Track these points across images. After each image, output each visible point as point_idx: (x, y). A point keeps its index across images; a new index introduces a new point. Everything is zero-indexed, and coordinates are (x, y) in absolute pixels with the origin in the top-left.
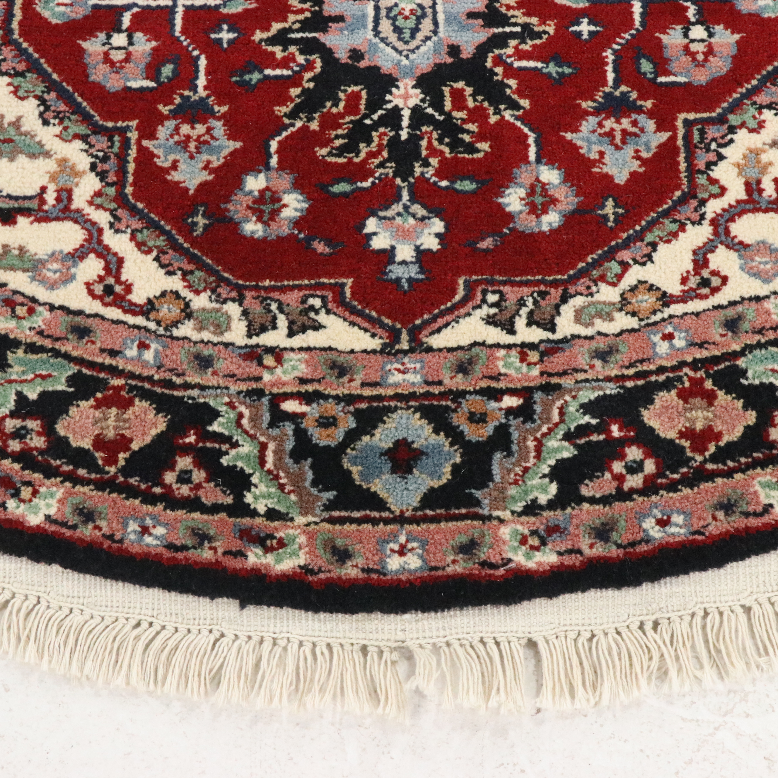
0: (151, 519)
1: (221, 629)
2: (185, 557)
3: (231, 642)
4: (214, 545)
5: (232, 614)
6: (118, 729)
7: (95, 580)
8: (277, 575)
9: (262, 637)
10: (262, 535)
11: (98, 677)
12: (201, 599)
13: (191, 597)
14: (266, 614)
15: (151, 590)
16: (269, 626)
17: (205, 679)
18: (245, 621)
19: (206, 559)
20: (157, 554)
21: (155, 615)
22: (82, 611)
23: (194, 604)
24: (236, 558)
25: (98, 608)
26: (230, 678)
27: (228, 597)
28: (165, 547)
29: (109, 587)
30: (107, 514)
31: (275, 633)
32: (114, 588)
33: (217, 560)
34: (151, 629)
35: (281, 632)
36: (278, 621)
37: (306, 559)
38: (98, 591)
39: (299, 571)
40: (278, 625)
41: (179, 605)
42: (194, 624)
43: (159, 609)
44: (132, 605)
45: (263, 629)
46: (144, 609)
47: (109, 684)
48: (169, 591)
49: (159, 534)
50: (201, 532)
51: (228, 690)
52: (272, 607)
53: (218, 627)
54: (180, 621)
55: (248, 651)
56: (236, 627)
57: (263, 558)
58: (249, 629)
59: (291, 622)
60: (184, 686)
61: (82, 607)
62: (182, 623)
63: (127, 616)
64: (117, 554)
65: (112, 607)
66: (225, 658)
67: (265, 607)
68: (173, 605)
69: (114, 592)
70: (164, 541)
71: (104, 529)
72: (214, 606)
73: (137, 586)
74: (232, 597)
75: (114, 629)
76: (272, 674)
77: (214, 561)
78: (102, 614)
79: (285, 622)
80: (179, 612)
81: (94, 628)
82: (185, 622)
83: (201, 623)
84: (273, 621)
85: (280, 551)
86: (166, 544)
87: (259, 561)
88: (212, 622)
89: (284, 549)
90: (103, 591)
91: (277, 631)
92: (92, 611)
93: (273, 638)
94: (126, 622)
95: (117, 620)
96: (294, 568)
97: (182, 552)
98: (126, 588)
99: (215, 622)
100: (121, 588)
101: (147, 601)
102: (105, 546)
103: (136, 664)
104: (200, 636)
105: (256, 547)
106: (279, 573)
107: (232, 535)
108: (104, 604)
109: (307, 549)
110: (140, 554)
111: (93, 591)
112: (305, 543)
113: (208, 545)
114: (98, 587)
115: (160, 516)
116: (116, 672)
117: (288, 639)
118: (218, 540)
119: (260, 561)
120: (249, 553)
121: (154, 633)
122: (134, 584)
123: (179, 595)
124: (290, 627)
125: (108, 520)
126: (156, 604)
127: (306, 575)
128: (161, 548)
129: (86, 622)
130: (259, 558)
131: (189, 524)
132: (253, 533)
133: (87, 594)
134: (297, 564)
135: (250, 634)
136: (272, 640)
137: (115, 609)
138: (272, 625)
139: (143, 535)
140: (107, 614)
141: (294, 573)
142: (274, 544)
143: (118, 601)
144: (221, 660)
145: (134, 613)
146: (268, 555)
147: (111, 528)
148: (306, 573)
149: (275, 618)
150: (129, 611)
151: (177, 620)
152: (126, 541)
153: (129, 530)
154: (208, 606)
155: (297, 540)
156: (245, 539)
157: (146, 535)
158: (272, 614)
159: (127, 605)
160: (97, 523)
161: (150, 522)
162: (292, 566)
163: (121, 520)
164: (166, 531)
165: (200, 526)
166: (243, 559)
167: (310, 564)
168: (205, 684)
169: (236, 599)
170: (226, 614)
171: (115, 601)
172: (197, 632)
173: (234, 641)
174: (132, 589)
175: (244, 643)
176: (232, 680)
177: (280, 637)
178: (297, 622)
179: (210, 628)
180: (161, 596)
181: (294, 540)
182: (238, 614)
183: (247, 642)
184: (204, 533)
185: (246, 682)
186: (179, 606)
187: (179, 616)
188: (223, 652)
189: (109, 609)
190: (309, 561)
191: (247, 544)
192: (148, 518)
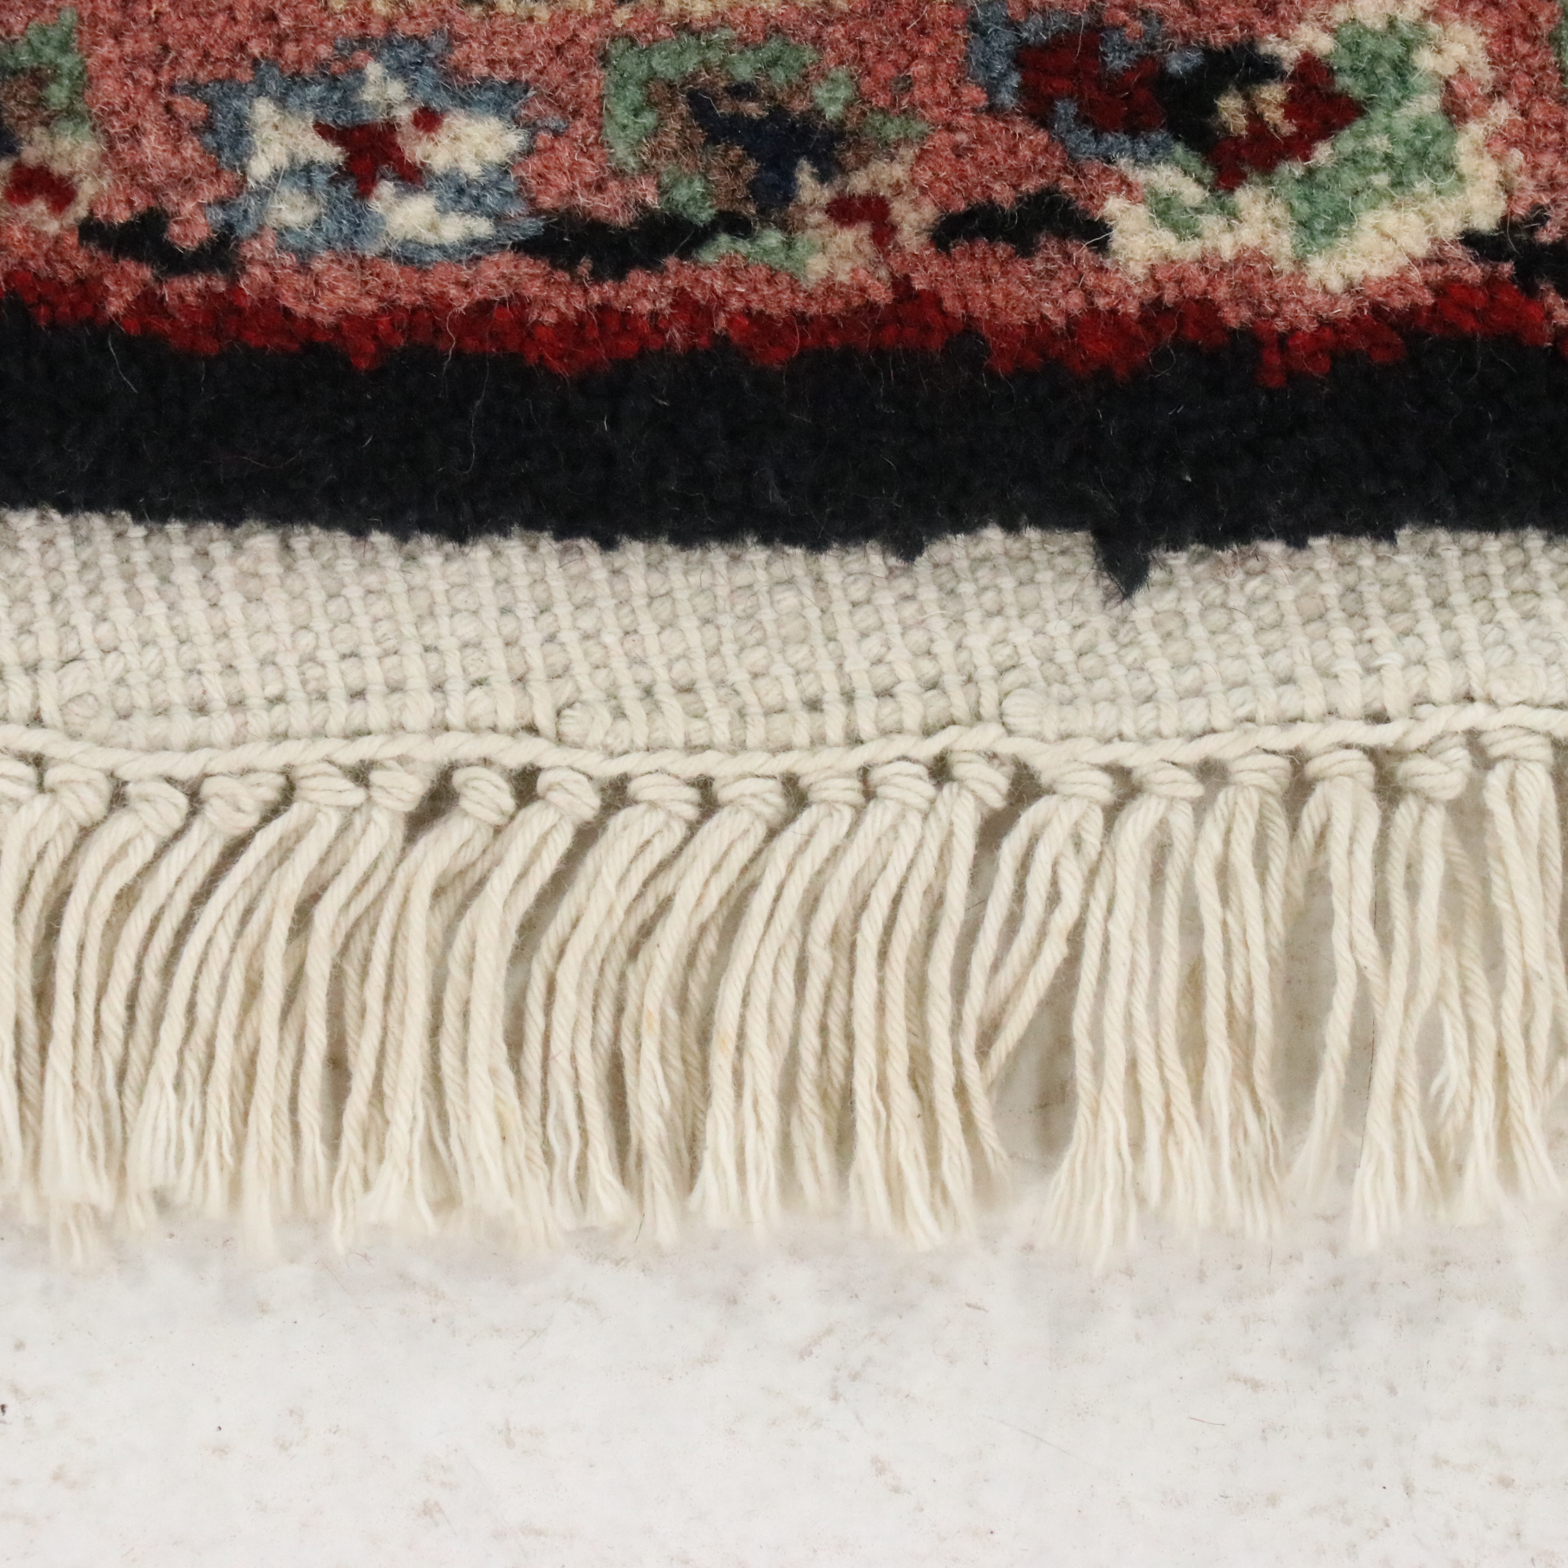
0: (400, 70)
1: (1007, 747)
2: (681, 299)
3: (1096, 820)
4: (860, 183)
5: (1059, 628)
6: (428, 1510)
7: (83, 540)
8: (1325, 324)
9: (1298, 759)
10: (1175, 65)
11: (235, 1188)
12: (829, 562)
13: (756, 554)
14: (1287, 595)
15: (479, 553)
16: (1326, 673)
17: (961, 1091)
18: (1159, 666)
19: (830, 288)
20: (483, 307)
21: (544, 720)
22: (38, 762)
23: (788, 599)
24: (1026, 249)
25: (142, 728)
26: (1133, 1066)
27: (1011, 526)
28: (527, 247)
29: (186, 576)
30: (84, 82)
31: (1379, 718)
32: (224, 573)
33: (901, 285)
34: (536, 818)
35: (1421, 700)
36: (1380, 631)
37: (1507, 189)
38: (121, 613)
39: (1474, 273)
40: (1391, 659)
41: (689, 624)
42: (818, 741)
43: (555, 676)
44: (374, 673)
45: (1291, 701)
46: (456, 686)
47: (317, 1226)
48: (607, 544)
49: (471, 169)
50: (752, 109)
51: (1137, 1145)
52: (1319, 543)
53: (988, 736)
54: (722, 734)
55: (1224, 871)
56: (1106, 718)
57: (1211, 223)
58: (1196, 718)
59: (1467, 622)
60: (825, 1159)
61: (34, 741)
62: (738, 747)
63: (352, 754)
64: (210, 347)
65: (237, 704)
66: (1076, 937)
67: (1275, 549)
68: (648, 627)
69: (232, 602)
70: (515, 209)
71: (87, 189)
72: (928, 594)
73: (380, 539)
74: (1040, 521)
75: (284, 852)
76: (1425, 1000)
77: (881, 294)
78: (187, 767)
79: (1429, 626)
80: (700, 669)
81: (149, 868)
82: (755, 734)
83: (866, 727)
84: (1343, 634)
85: (1323, 153)
86: (532, 226)
87: (1188, 250)
88: (937, 705)
89: (1347, 142)
90: (157, 609)
91: (1393, 700)
92: (109, 758)
93: (1372, 753)
94: (355, 795)
95: (288, 793)
96: (1438, 259)
97: (651, 262)
98: (307, 566)
99: (960, 708)
100: (272, 569)
101: (467, 629)
102: (114, 306)
103: (478, 1068)
104: (878, 817)
105: (1156, 155)
106: (1345, 308)
107: (974, 94)
108: (176, 692)
109: (1502, 112)
110: (366, 324)
111: (82, 619)
112: (1484, 73)
113: (826, 195)
114: (114, 586)
115: (454, 39)
116: (351, 1138)
117: (1473, 739)
118: (888, 150)
119: (1192, 249)
120: (1114, 206)
121: (562, 841)
122: (359, 532)
123: (675, 560)
124: (1476, 662)
125: (99, 124)
126: (532, 638)
127: (1530, 291)
128: (505, 261)
129: (86, 832)
130: (1184, 229)
131: (662, 65)
132: (1117, 62)
133: (47, 646)
134: (1449, 227)
135: (1208, 747)
136: (1366, 769)
137: (260, 721)
138: (1348, 666)
139: (365, 190)
140: (222, 761)
141: (1443, 289)
142: (1274, 115)
143: (267, 662)
144: (1055, 952)
145: (397, 728)
146: (1244, 197)
147: (135, 173)
148: (1526, 278)
149: (1356, 614)
150: (357, 716)
151: (699, 732)
152: (253, 249)
153: (260, 168)
154: (886, 598)
155: (1425, 60)
156: (1066, 109)
157: (386, 189)
158: (1331, 589)
159: (336, 681)
160: (30, 155)
161: (396, 90)
162: (1421, 248)
163: (188, 107)
164: (515, 140)
165: (744, 72)
166: (1082, 252)
167: (1539, 216)
168: (968, 1123)
169: (1070, 524)
170: (1021, 636)
171: (247, 664)
172: (848, 790)
173: (1112, 813)
174: (347, 564)
175: (1182, 821)
176: (1149, 1076)
177: (1419, 737)
178: (1508, 615)
179: (932, 747)
180: (557, 583)
181: (1402, 69)
182: (1100, 622)
183: (1200, 808)
184: (778, 112)
185: (1244, 1073)
186: (694, 637)
187: (709, 696)
188: (1054, 899)
189: (222, 726)
190: (1529, 191)
191: (1083, 140)
192: (374, 70)
